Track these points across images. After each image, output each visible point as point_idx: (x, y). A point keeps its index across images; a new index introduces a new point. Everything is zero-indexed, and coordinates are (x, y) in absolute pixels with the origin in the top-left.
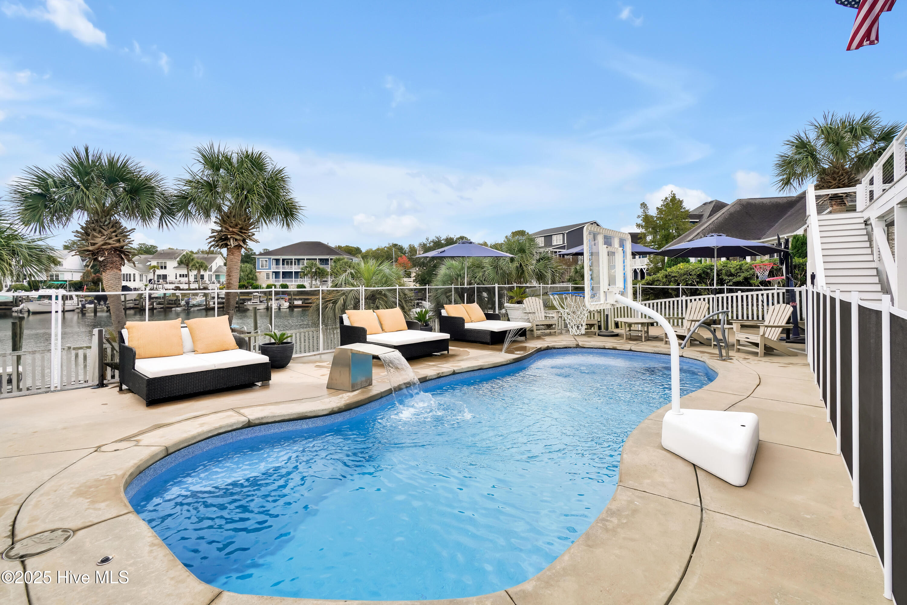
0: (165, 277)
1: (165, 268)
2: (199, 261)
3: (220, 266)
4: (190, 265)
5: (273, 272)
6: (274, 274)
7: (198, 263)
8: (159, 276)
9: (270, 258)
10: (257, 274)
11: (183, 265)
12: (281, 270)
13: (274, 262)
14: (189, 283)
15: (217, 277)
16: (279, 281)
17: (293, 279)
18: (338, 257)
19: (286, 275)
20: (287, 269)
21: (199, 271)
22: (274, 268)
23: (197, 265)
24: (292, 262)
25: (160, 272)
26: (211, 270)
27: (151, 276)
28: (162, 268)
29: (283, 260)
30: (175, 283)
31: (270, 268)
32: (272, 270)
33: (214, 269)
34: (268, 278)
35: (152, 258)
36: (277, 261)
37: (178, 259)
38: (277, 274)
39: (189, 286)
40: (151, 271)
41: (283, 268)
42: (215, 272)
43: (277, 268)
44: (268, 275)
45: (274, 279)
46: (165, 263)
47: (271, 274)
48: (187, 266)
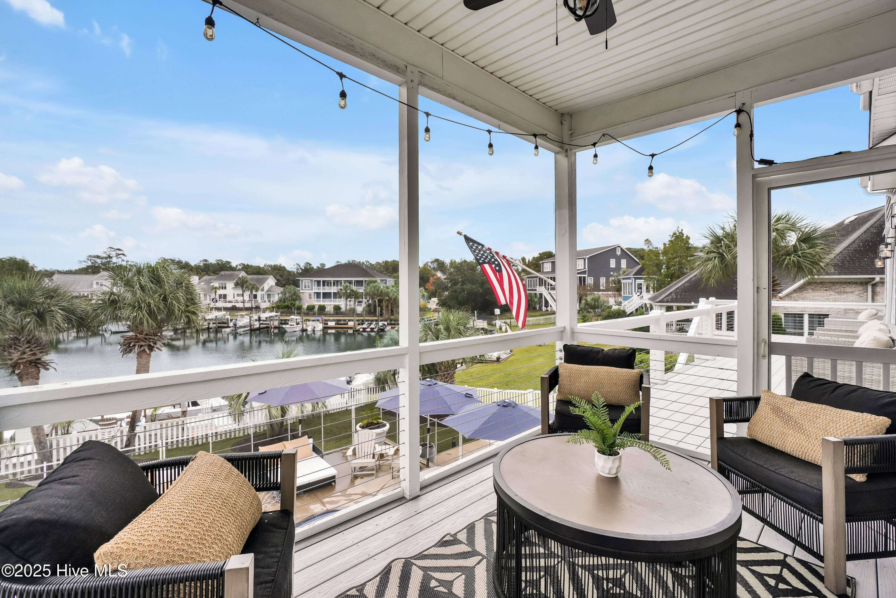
0: (225, 296)
1: (225, 288)
2: (252, 283)
3: (271, 286)
4: (245, 286)
5: (315, 293)
6: (316, 294)
7: (250, 284)
8: (220, 296)
9: (312, 281)
10: (301, 295)
11: (239, 286)
12: (322, 291)
13: (316, 283)
14: (243, 302)
15: (269, 296)
16: (320, 301)
17: (332, 299)
18: (371, 279)
19: (326, 295)
20: (327, 290)
21: (252, 292)
22: (316, 289)
23: (250, 287)
24: (331, 283)
25: (221, 292)
26: (263, 290)
27: (213, 296)
28: (222, 288)
29: (324, 282)
30: (232, 302)
31: (312, 290)
32: (314, 291)
33: (266, 289)
34: (310, 298)
35: (215, 280)
36: (319, 282)
37: (235, 281)
38: (318, 295)
39: (244, 305)
40: (214, 291)
41: (323, 289)
42: (267, 291)
43: (318, 289)
44: (310, 295)
45: (316, 299)
46: (225, 284)
47: (313, 295)
48: (242, 287)
